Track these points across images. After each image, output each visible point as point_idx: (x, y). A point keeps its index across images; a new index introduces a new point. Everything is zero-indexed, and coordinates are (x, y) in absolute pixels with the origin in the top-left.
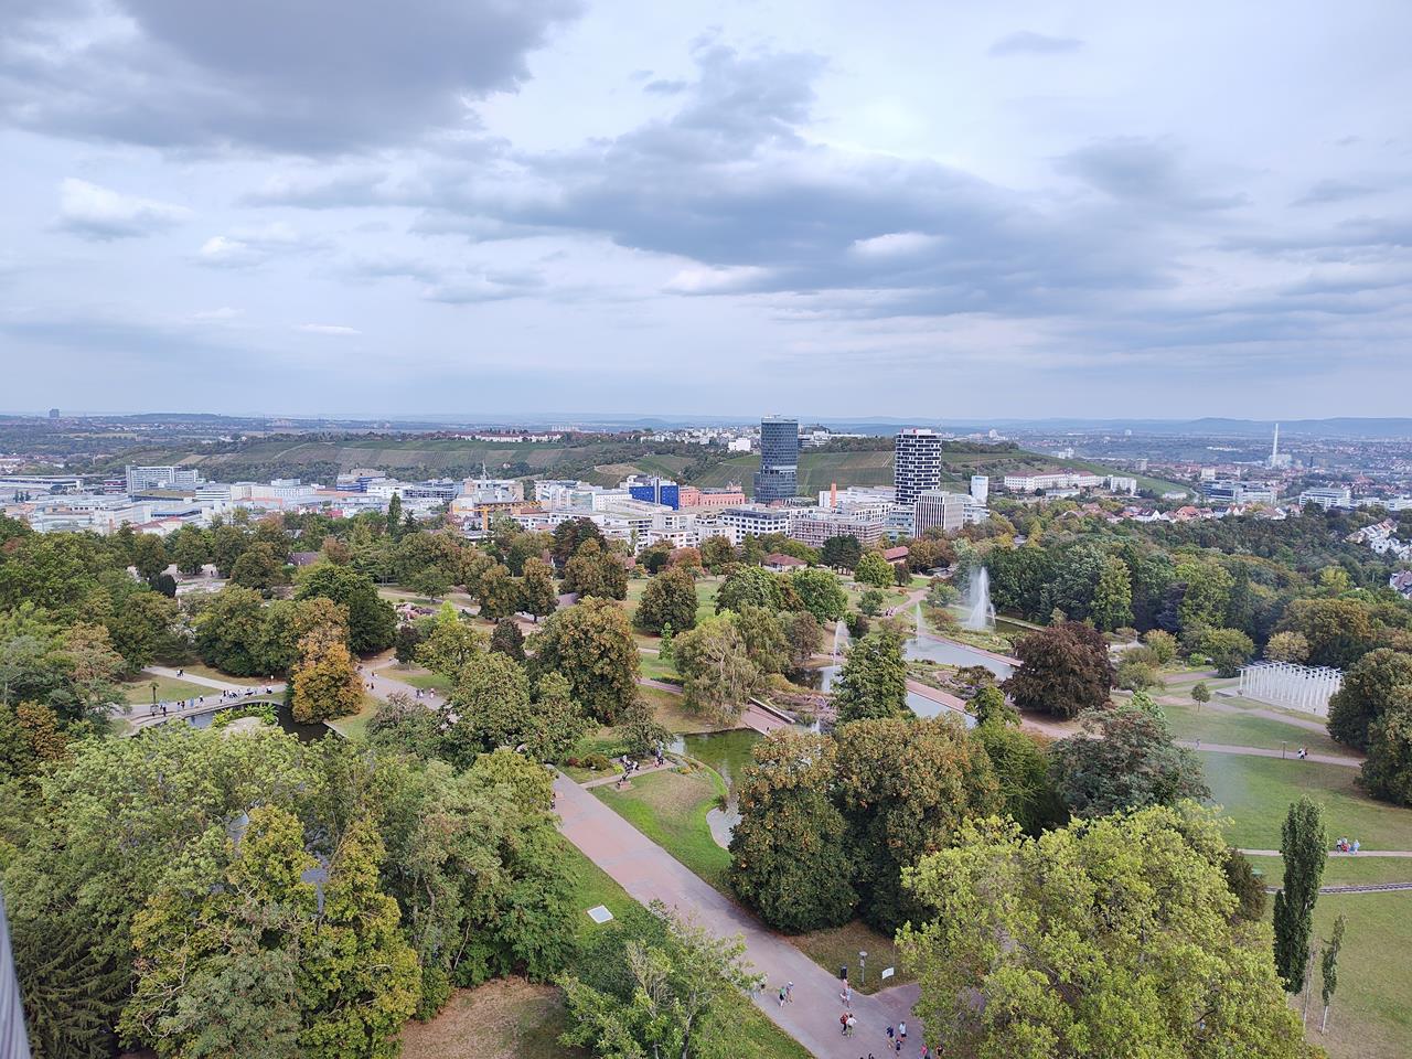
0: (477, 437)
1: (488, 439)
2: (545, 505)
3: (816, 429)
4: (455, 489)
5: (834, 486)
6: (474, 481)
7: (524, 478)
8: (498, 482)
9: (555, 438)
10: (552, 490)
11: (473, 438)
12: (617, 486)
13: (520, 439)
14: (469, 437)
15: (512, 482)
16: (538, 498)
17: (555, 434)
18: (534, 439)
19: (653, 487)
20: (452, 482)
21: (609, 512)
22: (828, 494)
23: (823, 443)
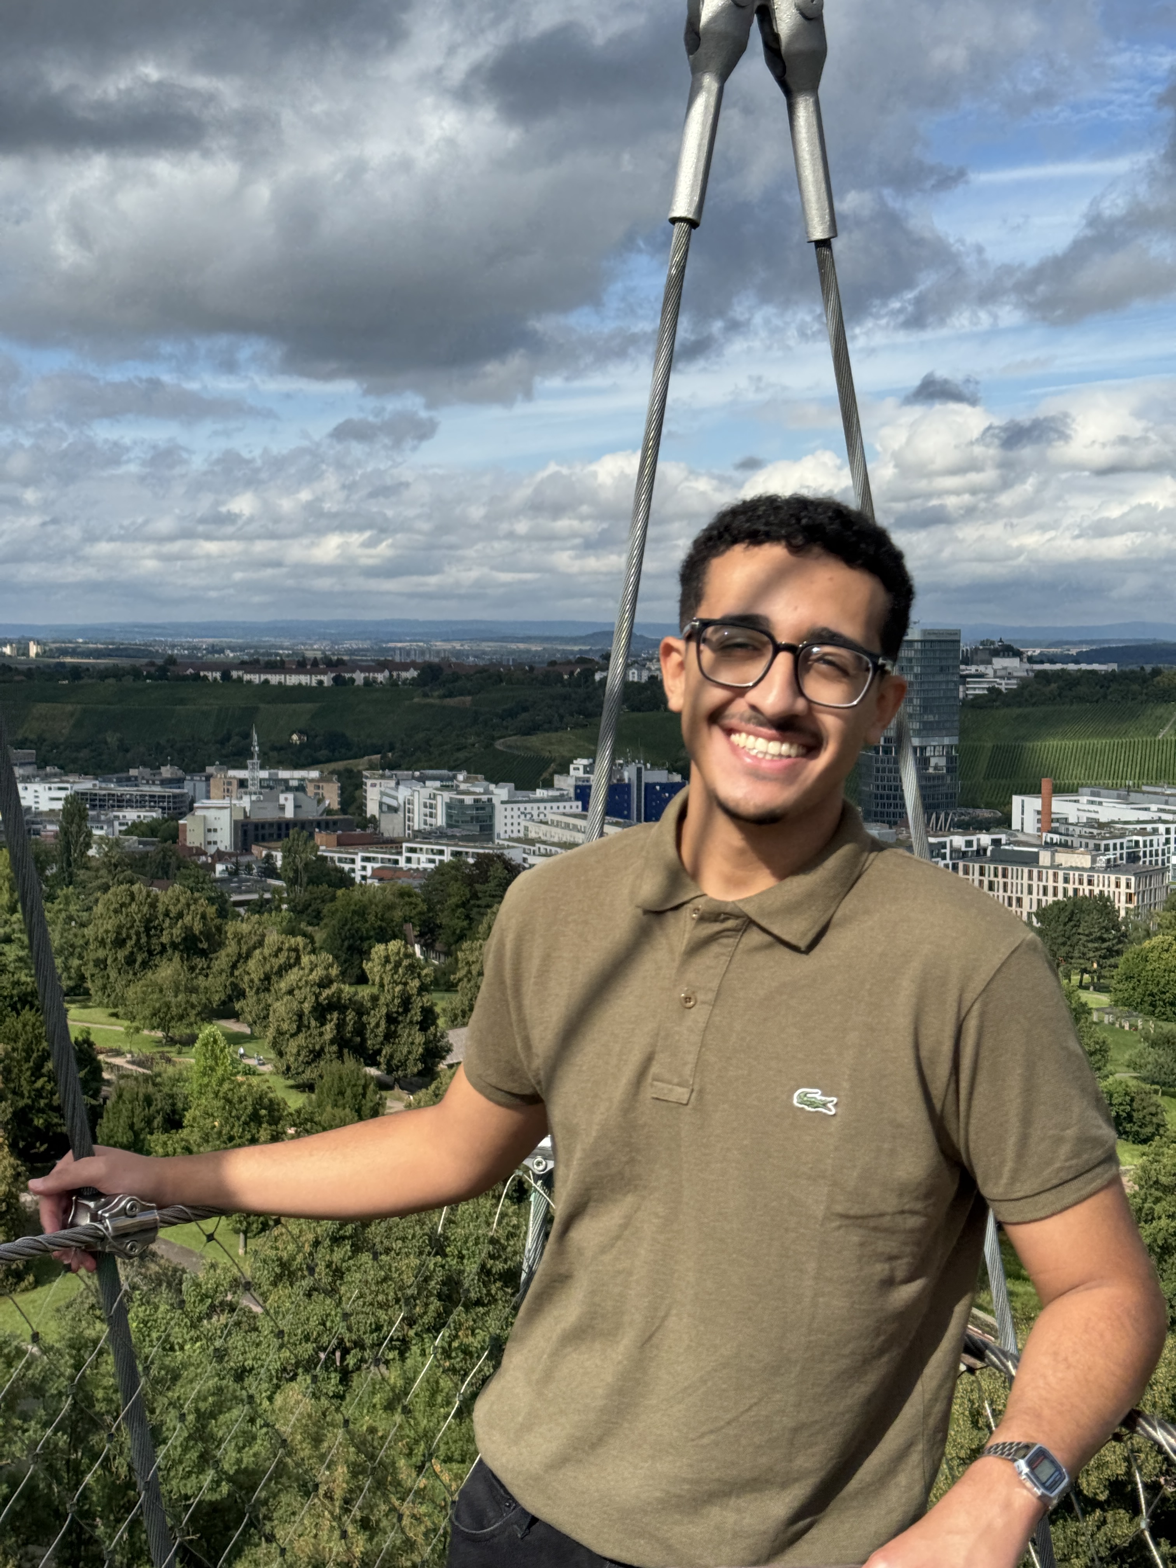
0: (235, 674)
1: (256, 678)
2: (391, 827)
3: (996, 653)
4: (187, 788)
5: (1046, 785)
6: (232, 773)
7: (340, 765)
8: (283, 774)
9: (405, 675)
10: (403, 793)
11: (226, 676)
12: (548, 784)
13: (327, 679)
14: (218, 675)
15: (314, 774)
16: (372, 809)
17: (405, 667)
18: (359, 677)
19: (628, 786)
20: (180, 773)
21: (532, 842)
22: (1034, 803)
23: (1013, 684)
